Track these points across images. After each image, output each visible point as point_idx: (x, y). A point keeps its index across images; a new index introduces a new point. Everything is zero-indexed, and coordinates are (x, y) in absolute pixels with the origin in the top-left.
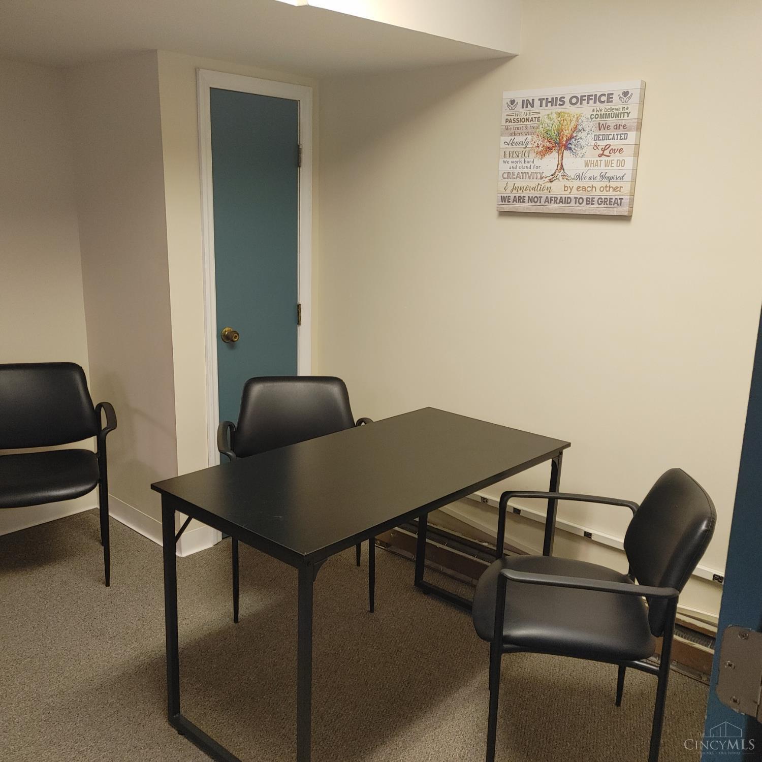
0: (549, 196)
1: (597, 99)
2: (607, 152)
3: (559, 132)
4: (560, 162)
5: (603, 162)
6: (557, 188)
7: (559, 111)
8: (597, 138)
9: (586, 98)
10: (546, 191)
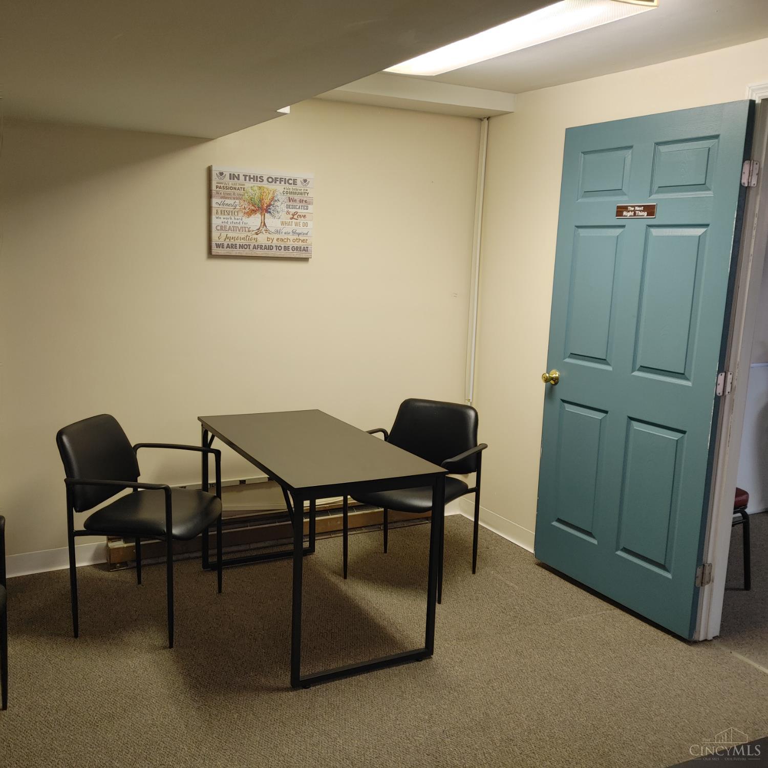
0: (256, 244)
1: (287, 181)
2: (296, 217)
3: (261, 200)
4: (263, 221)
5: (293, 223)
6: (262, 239)
7: (259, 186)
8: (288, 207)
9: (279, 179)
10: (253, 240)
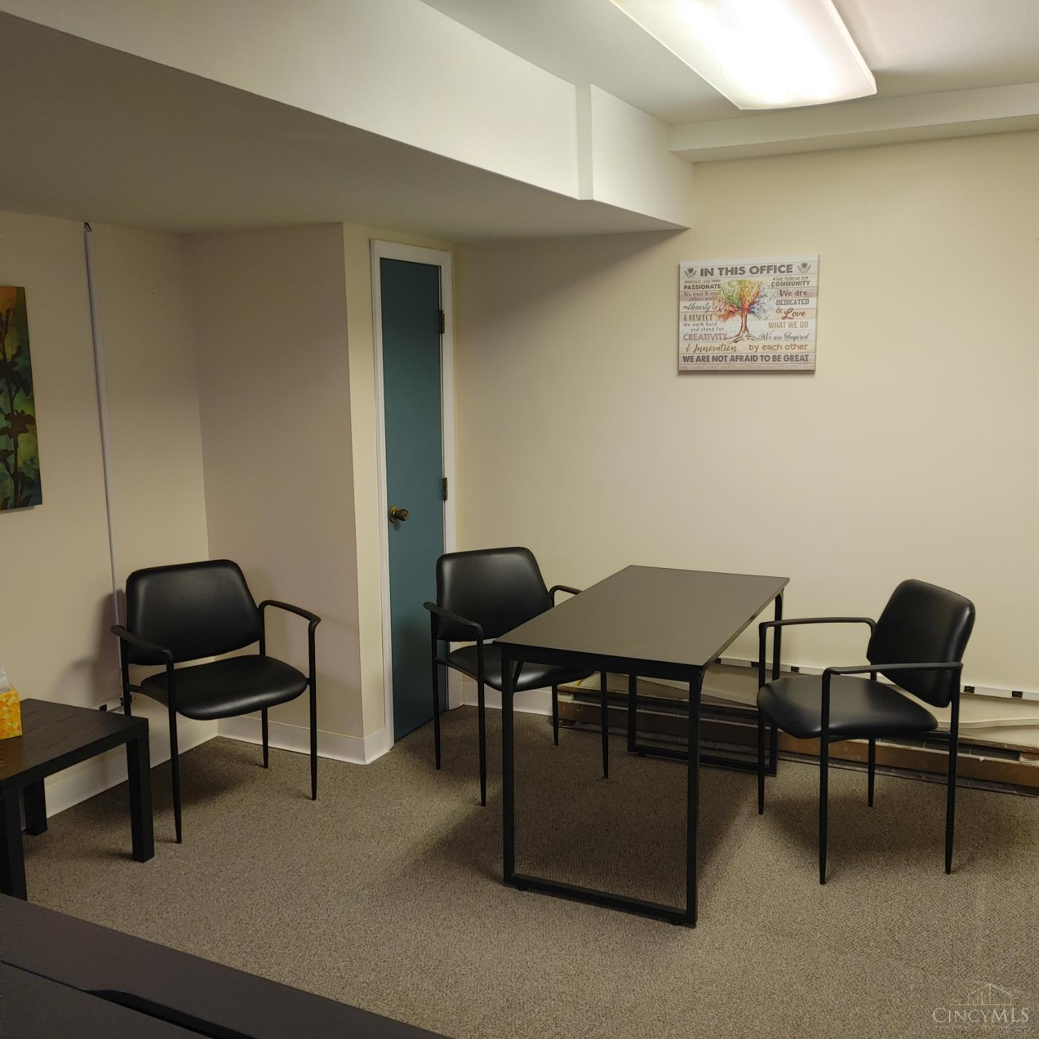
0: (735, 355)
1: (777, 269)
2: (790, 315)
3: (741, 298)
4: (744, 324)
5: (787, 325)
6: (743, 348)
7: (740, 279)
8: (779, 303)
9: (766, 268)
10: (731, 350)
